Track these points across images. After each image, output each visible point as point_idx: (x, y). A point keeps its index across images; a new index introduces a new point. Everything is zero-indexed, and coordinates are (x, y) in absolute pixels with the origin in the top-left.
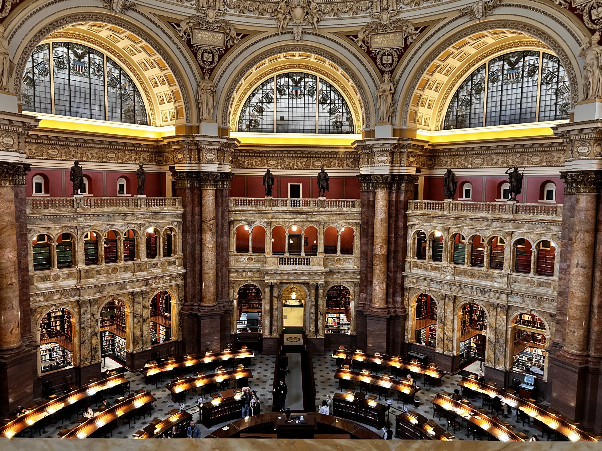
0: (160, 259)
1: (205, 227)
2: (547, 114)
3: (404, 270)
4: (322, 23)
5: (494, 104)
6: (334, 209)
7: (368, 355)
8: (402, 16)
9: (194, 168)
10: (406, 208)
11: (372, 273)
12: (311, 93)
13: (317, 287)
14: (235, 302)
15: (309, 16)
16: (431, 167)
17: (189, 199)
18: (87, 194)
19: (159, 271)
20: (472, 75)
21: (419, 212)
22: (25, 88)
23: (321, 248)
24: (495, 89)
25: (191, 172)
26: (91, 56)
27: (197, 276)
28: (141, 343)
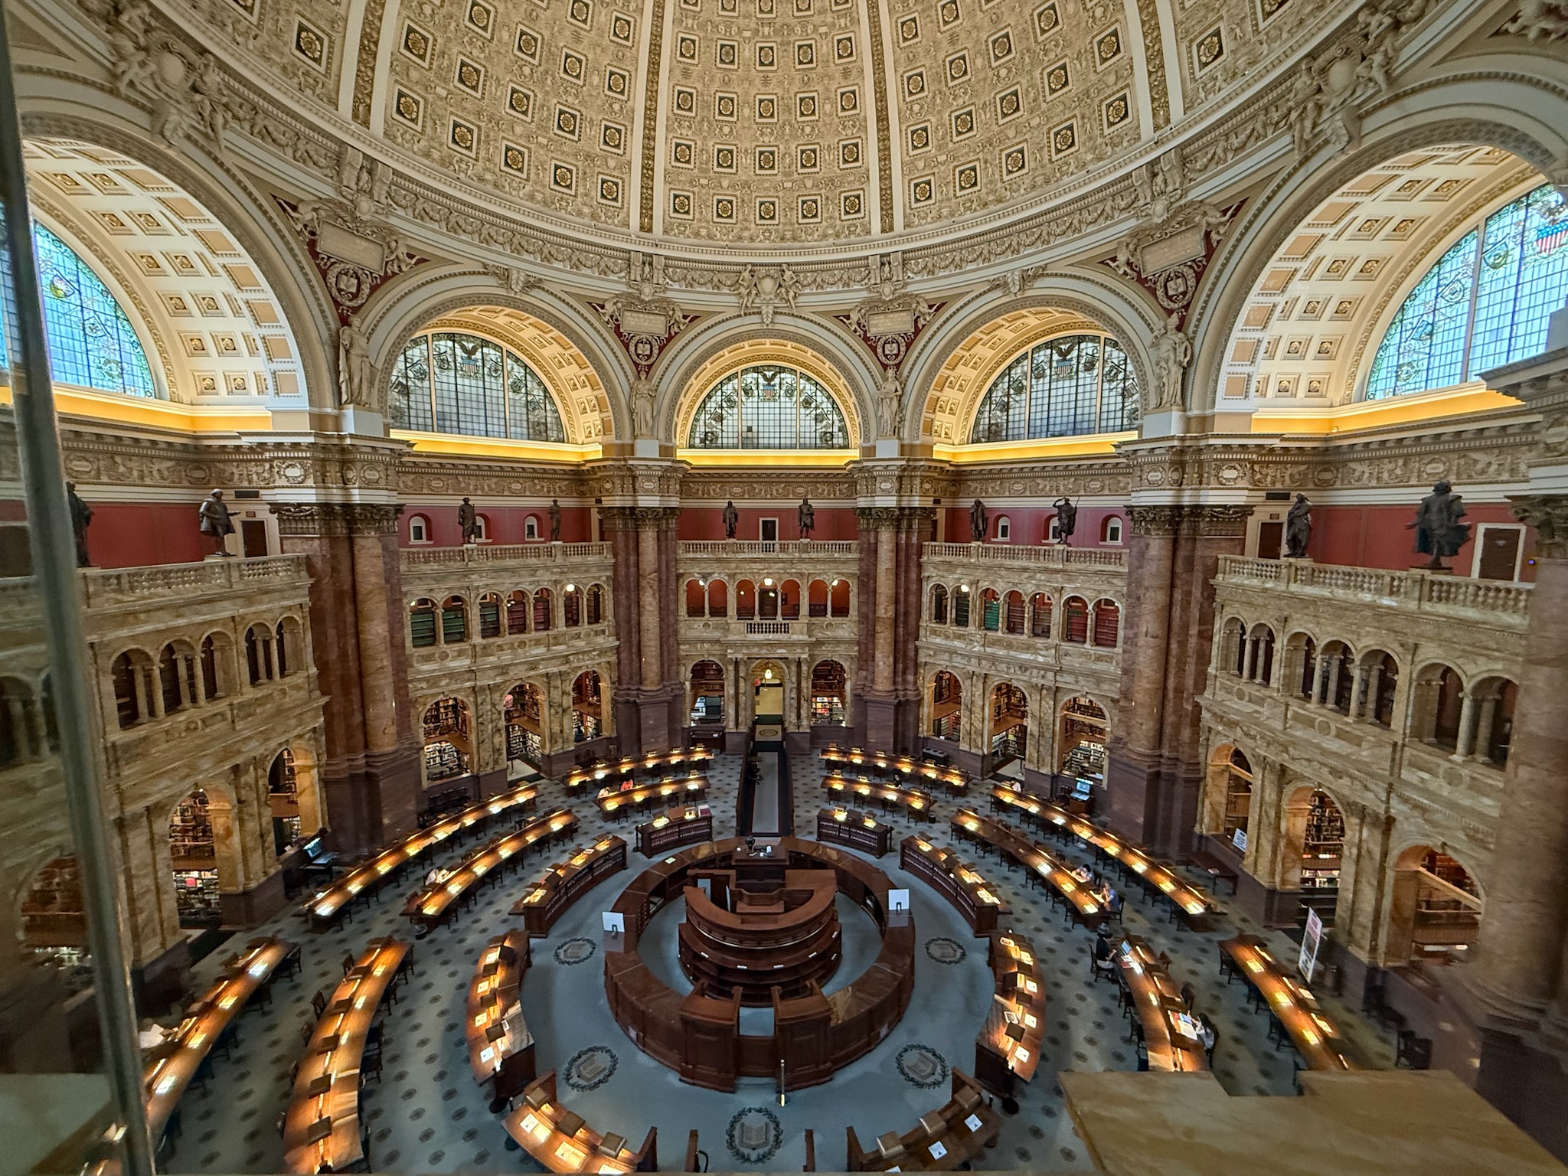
0: (584, 627)
1: (644, 583)
2: (1111, 422)
3: (917, 639)
4: (800, 299)
5: (1039, 409)
6: (822, 555)
7: (868, 755)
8: (910, 289)
9: (628, 503)
10: (920, 554)
11: (874, 643)
12: (790, 393)
13: (799, 663)
14: (688, 684)
15: (783, 290)
16: (955, 495)
17: (621, 545)
18: (483, 540)
19: (583, 643)
20: (1010, 368)
21: (937, 559)
22: (394, 397)
23: (804, 609)
24: (1040, 388)
25: (624, 508)
26: (485, 350)
27: (634, 650)
28: (560, 741)
